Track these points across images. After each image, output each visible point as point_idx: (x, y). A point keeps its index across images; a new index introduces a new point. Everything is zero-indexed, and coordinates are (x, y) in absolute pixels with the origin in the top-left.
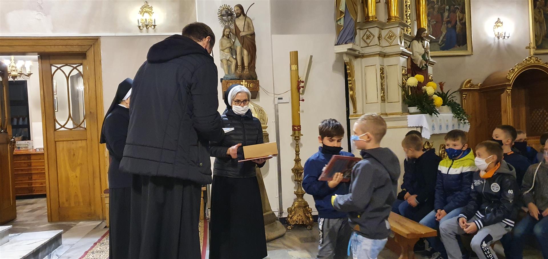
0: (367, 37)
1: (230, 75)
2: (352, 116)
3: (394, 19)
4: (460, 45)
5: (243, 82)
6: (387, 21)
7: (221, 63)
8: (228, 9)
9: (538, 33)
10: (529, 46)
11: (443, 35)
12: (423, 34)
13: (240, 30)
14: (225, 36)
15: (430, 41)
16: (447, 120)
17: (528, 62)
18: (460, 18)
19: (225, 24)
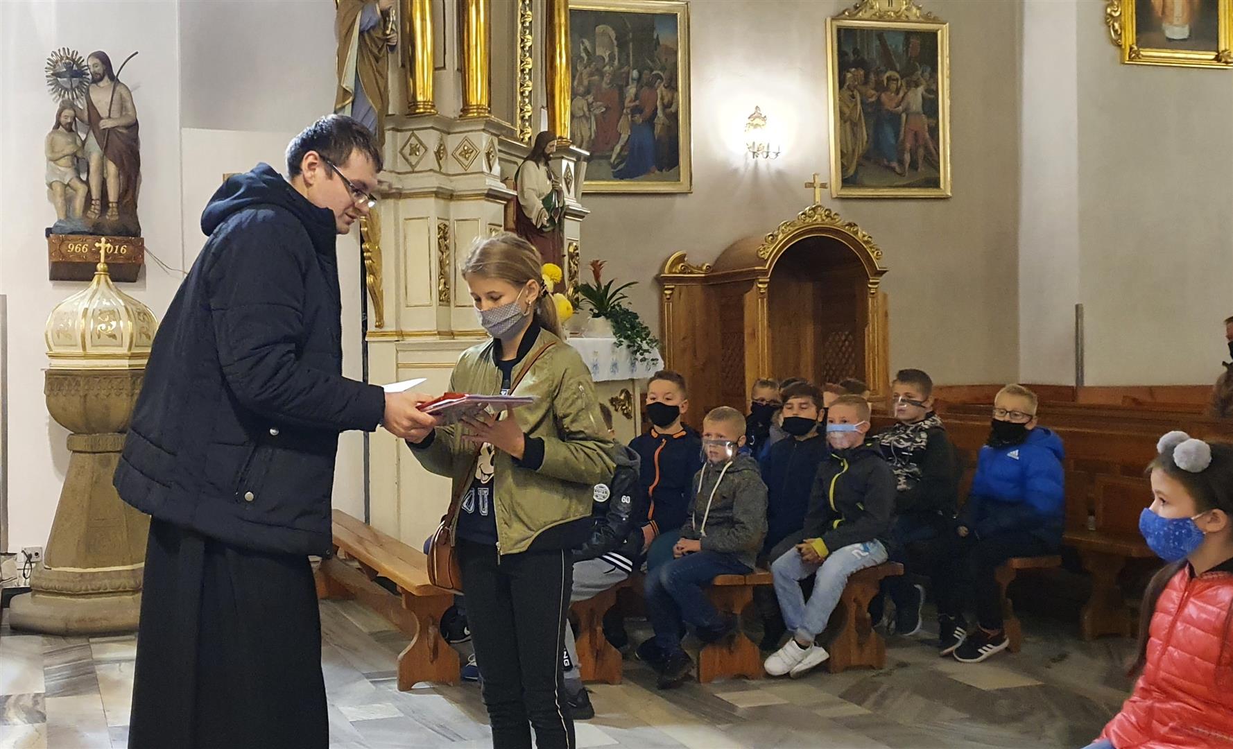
0: (412, 149)
1: (69, 221)
2: (374, 334)
3: (475, 111)
4: (663, 168)
5: (100, 242)
6: (461, 113)
7: (48, 191)
8: (73, 60)
9: (847, 148)
10: (813, 182)
11: (622, 142)
12: (548, 147)
13: (102, 116)
14: (61, 127)
15: (575, 159)
16: (595, 353)
17: (808, 220)
18: (666, 101)
19: (64, 96)
